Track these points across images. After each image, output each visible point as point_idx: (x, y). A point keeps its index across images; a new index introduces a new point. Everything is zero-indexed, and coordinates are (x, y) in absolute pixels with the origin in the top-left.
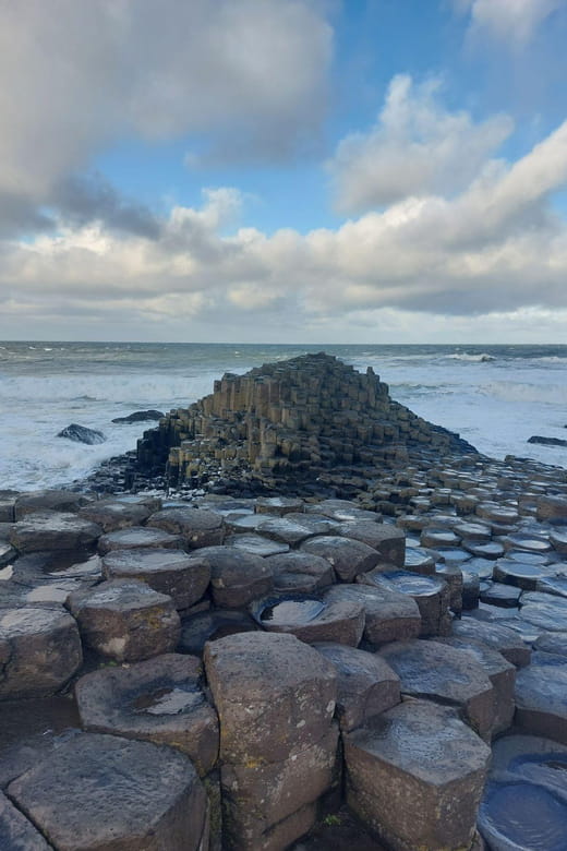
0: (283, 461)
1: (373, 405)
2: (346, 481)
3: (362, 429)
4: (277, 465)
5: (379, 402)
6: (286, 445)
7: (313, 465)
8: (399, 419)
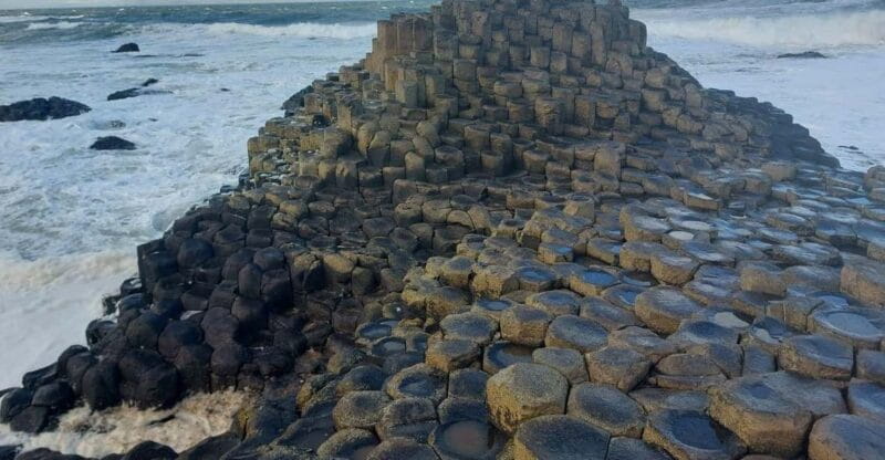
0: (344, 168)
1: (600, 59)
2: (453, 217)
3: (543, 107)
4: (332, 174)
5: (612, 55)
6: (362, 135)
7: (404, 176)
8: (645, 86)
